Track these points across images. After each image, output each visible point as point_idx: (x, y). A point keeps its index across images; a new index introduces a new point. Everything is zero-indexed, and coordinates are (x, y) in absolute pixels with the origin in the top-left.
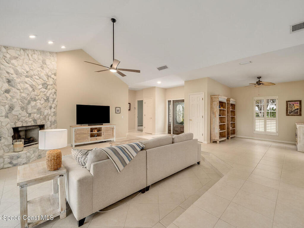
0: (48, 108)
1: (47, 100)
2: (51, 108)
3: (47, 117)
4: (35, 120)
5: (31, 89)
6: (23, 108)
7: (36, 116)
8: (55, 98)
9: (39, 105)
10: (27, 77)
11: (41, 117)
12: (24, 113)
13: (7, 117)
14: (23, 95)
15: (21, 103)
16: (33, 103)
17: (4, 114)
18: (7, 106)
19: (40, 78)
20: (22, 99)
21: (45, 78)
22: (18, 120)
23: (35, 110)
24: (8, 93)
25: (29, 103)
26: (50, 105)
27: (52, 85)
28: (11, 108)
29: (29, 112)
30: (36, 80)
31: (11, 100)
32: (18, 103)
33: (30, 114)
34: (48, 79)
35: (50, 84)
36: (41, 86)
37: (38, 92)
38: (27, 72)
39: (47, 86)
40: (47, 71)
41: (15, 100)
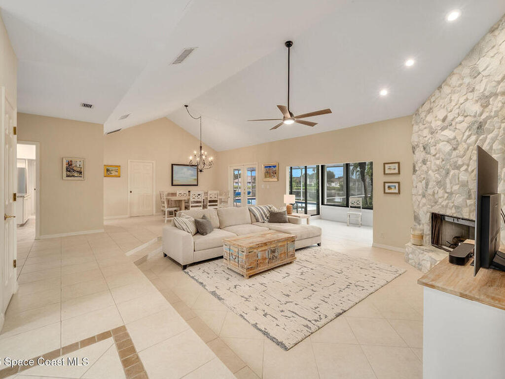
4: (457, 208)
5: (448, 148)
9: (463, 177)
10: (443, 129)
12: (441, 192)
13: (424, 196)
14: (438, 162)
15: (437, 175)
16: (452, 172)
17: (420, 192)
18: (424, 182)
19: (466, 116)
20: (439, 168)
22: (436, 203)
23: (456, 188)
24: (425, 164)
25: (447, 173)
27: (497, 114)
28: (427, 185)
29: (448, 191)
31: (427, 172)
32: (434, 176)
33: (451, 194)
34: (485, 106)
35: (493, 114)
36: (467, 133)
37: (461, 149)
38: (444, 120)
39: (480, 127)
40: (481, 87)
41: (430, 172)
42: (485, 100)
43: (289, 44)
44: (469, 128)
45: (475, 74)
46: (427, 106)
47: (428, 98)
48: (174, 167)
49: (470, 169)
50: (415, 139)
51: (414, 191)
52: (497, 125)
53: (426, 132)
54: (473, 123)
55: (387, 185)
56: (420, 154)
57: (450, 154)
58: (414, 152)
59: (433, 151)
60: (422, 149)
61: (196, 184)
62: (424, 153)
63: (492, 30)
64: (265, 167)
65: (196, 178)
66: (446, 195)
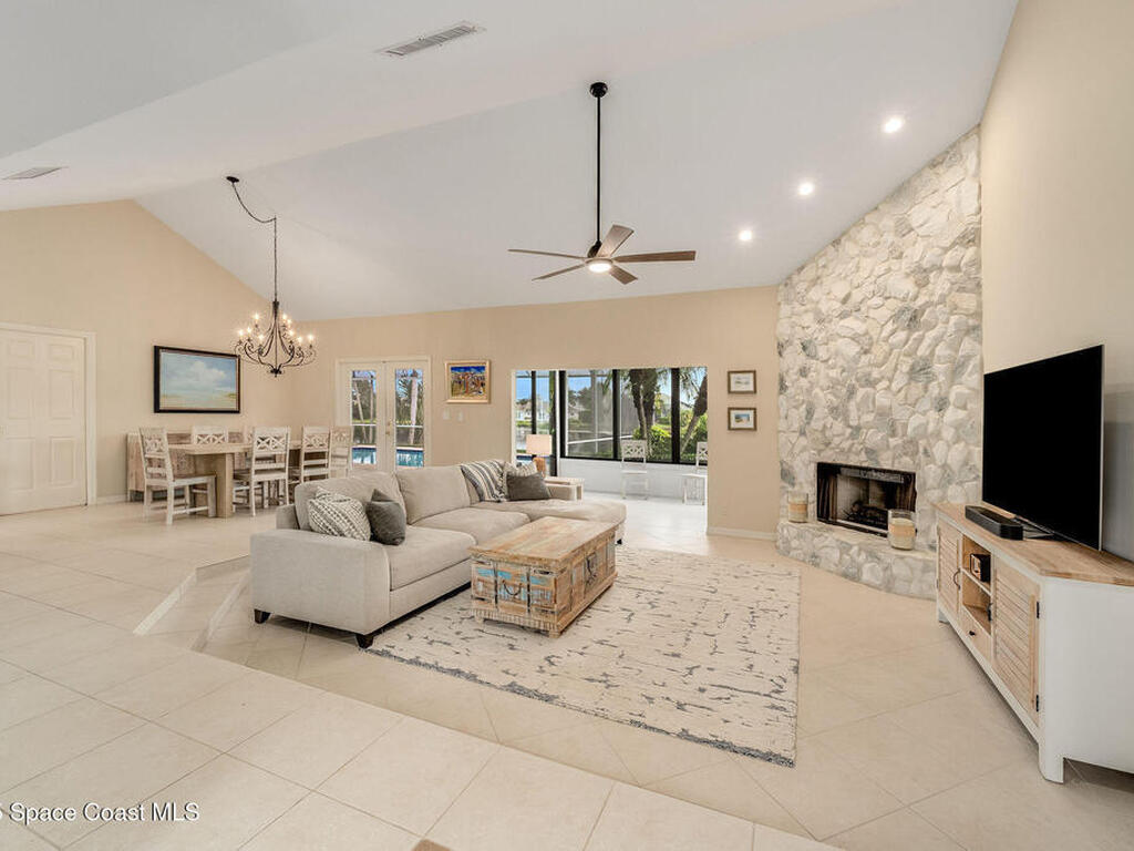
0: (926, 404)
1: (921, 371)
2: (941, 405)
3: (922, 443)
4: (870, 452)
5: (853, 349)
6: (833, 410)
7: (874, 437)
8: (968, 358)
9: (882, 399)
10: (843, 316)
11: (893, 441)
12: (838, 426)
13: (802, 433)
14: (833, 373)
15: (830, 397)
16: (861, 392)
17: (796, 426)
18: (803, 408)
19: (887, 298)
20: (833, 385)
21: (908, 287)
22: (827, 444)
23: (869, 418)
24: (806, 376)
25: (852, 392)
26: (934, 390)
27: (943, 300)
28: (810, 413)
29: (852, 423)
30: (872, 313)
31: (809, 391)
32: (823, 398)
33: (858, 429)
34: (922, 284)
35: (935, 299)
36: (890, 327)
37: (878, 351)
38: (845, 301)
39: (914, 318)
40: (916, 252)
41: (817, 390)
42: (922, 275)
43: (599, 90)
44: (896, 317)
45: (904, 229)
46: (809, 273)
47: (813, 259)
48: (163, 355)
49: (895, 387)
50: (784, 330)
51: (782, 425)
52: (942, 318)
53: (808, 319)
54: (902, 311)
55: (733, 413)
56: (794, 359)
57: (856, 360)
58: (780, 354)
59: (822, 353)
60: (800, 348)
61: (234, 407)
62: (803, 356)
63: (934, 164)
64: (452, 369)
65: (234, 391)
66: (849, 431)
